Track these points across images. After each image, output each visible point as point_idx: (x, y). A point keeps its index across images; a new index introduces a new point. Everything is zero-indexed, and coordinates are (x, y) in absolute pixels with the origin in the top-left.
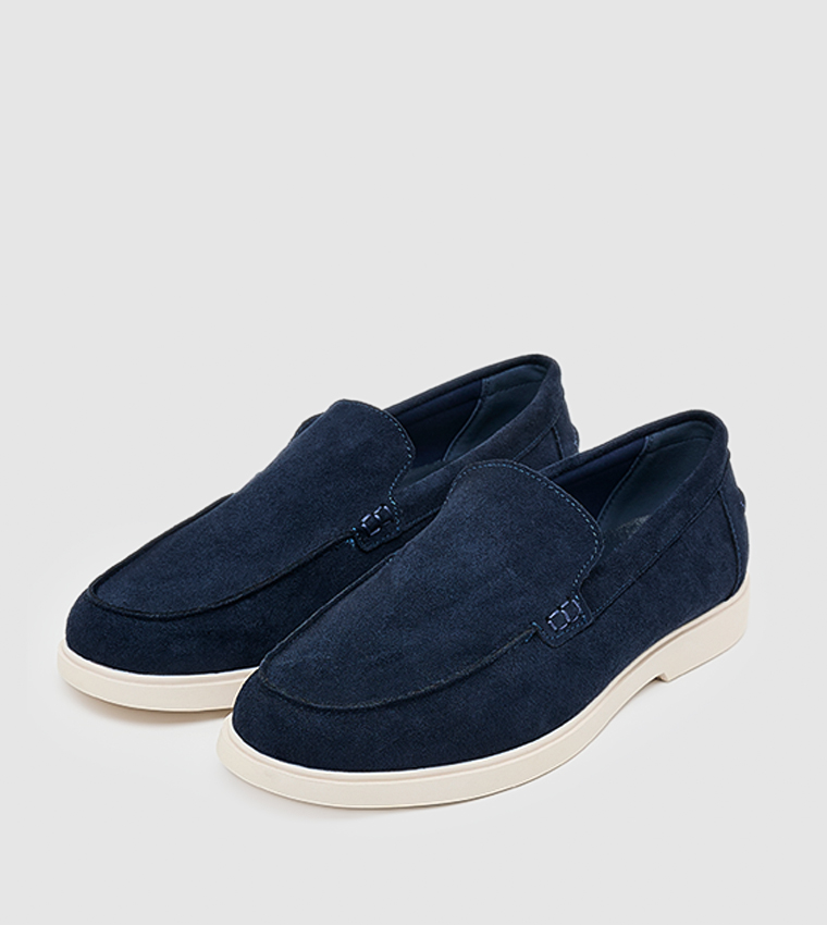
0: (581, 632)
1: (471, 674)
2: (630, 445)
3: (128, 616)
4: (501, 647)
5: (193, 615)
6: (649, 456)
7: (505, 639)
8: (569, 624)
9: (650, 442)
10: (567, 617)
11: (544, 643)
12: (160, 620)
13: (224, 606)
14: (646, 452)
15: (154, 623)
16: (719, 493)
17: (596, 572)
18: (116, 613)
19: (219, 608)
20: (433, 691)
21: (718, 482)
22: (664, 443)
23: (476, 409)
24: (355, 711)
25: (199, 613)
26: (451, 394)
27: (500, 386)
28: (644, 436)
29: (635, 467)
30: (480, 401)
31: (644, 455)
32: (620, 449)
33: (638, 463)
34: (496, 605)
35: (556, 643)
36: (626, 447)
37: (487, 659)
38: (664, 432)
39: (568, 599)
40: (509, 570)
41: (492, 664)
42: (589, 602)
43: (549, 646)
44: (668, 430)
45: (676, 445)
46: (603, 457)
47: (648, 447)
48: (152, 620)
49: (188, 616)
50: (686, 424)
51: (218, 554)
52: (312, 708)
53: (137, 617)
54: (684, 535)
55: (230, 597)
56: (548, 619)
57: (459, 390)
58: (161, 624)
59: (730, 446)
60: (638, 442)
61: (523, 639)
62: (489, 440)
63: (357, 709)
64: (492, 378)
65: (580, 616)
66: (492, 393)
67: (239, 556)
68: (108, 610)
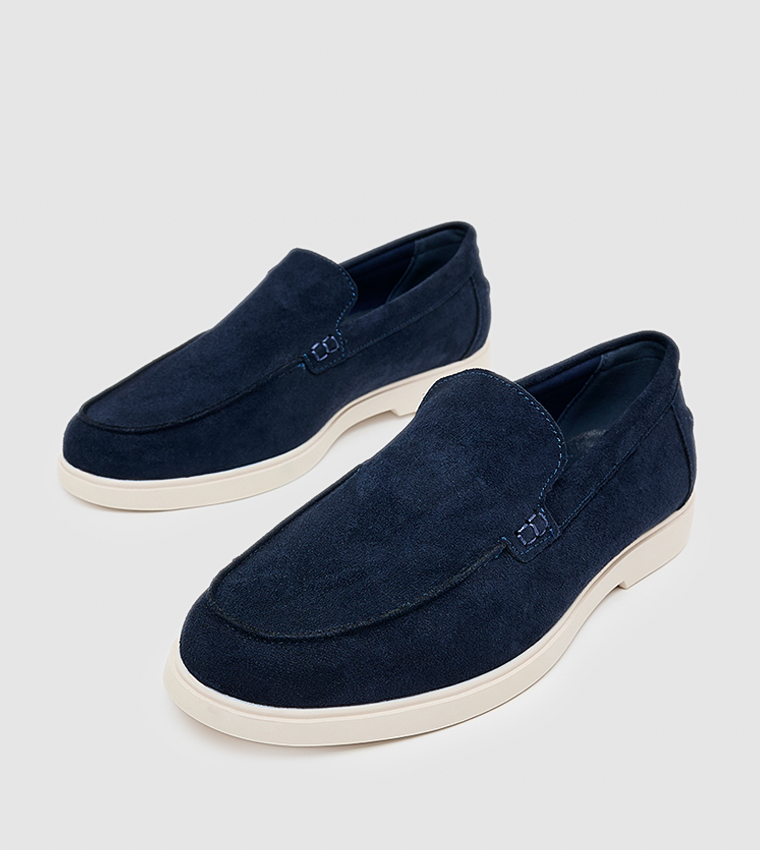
0: (550, 546)
1: (440, 595)
2: (587, 363)
3: (109, 431)
4: (471, 564)
5: (164, 429)
6: (602, 374)
7: (475, 556)
8: (538, 537)
9: (606, 361)
10: (536, 529)
11: (514, 558)
12: (136, 433)
13: (192, 421)
14: (601, 370)
15: (130, 436)
16: (671, 407)
17: (558, 484)
18: (98, 428)
19: (187, 423)
20: (399, 616)
21: (670, 397)
22: (618, 361)
23: (410, 265)
24: (312, 640)
25: (170, 428)
26: (391, 253)
27: (429, 247)
28: (600, 354)
29: (589, 385)
30: (413, 259)
31: (598, 373)
32: (578, 367)
33: (592, 381)
34: (466, 518)
35: (526, 558)
36: (583, 364)
37: (456, 579)
38: (617, 351)
39: (536, 512)
40: (479, 480)
41: (460, 583)
42: (555, 515)
43: (519, 561)
44: (622, 349)
45: (627, 364)
46: (563, 374)
47: (603, 365)
48: (130, 433)
49: (160, 430)
50: (638, 344)
51: (190, 376)
52: (262, 639)
53: (115, 431)
54: (640, 448)
55: (199, 413)
56: (517, 534)
57: (397, 250)
58: (136, 437)
59: (681, 366)
60: (594, 360)
61: (494, 555)
62: (421, 285)
63: (311, 638)
64: (423, 240)
65: (547, 529)
66: (422, 252)
67: (207, 378)
68: (92, 426)
